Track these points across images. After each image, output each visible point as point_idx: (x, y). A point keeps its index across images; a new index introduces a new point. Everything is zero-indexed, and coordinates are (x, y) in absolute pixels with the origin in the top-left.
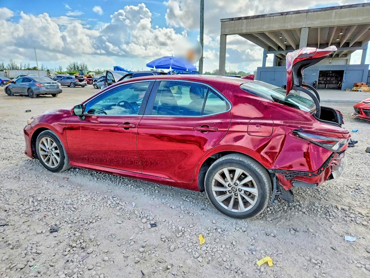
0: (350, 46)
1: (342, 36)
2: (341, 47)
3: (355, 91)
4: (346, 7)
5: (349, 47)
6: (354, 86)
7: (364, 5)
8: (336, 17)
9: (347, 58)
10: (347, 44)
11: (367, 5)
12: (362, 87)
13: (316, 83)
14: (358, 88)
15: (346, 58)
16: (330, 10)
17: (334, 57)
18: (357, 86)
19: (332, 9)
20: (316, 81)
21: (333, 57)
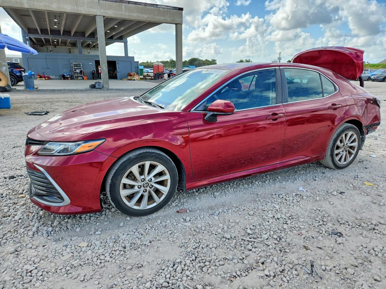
0: (114, 39)
3: (130, 80)
4: (132, 3)
5: (112, 39)
6: (128, 76)
7: (146, 4)
8: (126, 11)
11: (148, 5)
12: (135, 77)
13: (95, 72)
14: (132, 77)
16: (120, 2)
18: (131, 76)
19: (121, 2)
20: (94, 71)
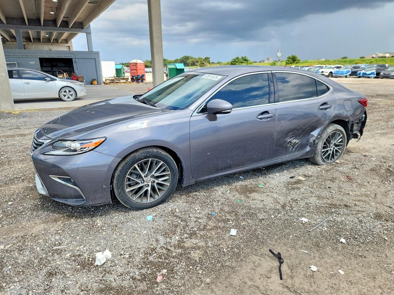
0: (70, 27)
1: (57, 8)
2: (59, 27)
5: (68, 27)
9: (69, 44)
10: (65, 24)
15: (67, 45)
17: (53, 42)
21: (51, 42)
